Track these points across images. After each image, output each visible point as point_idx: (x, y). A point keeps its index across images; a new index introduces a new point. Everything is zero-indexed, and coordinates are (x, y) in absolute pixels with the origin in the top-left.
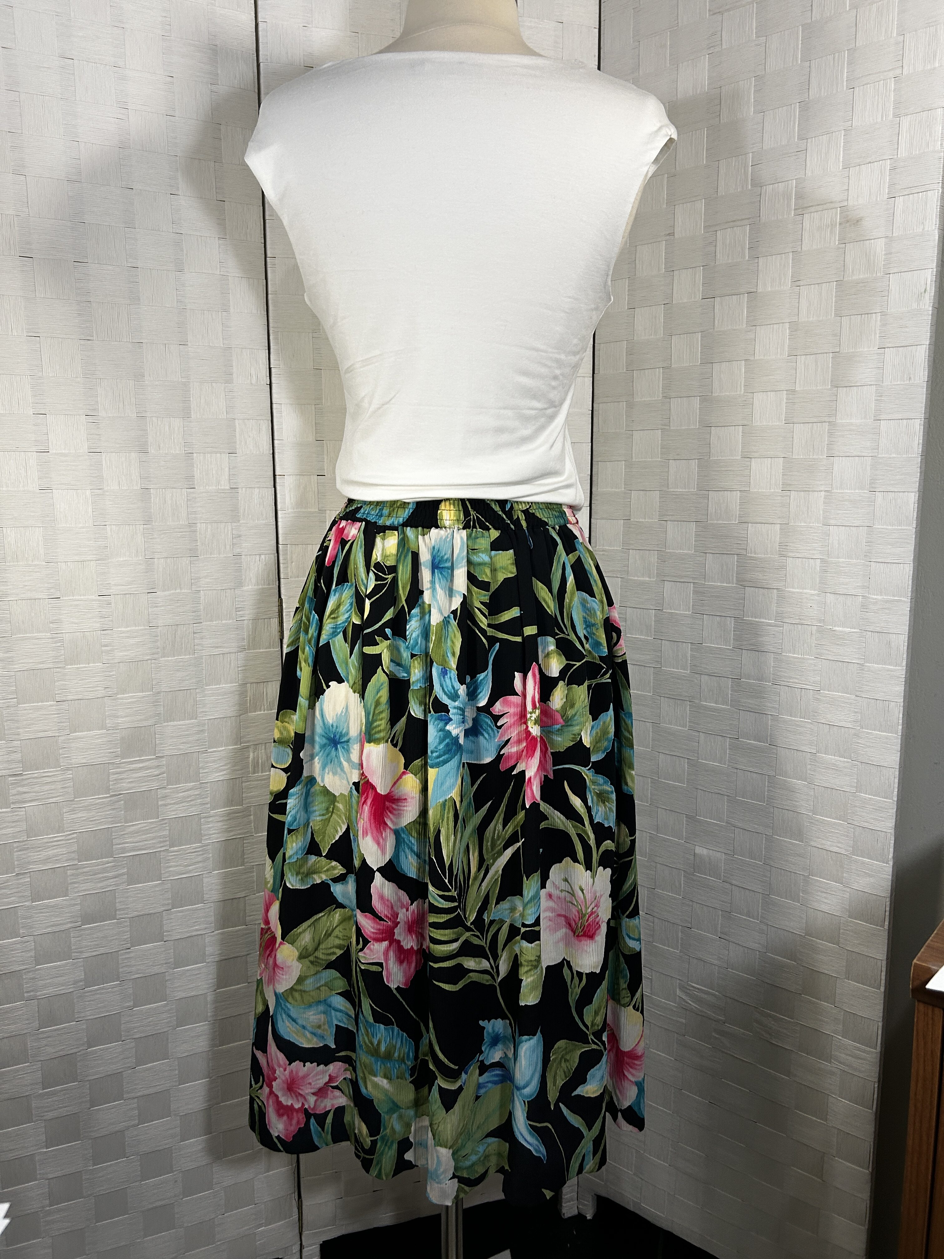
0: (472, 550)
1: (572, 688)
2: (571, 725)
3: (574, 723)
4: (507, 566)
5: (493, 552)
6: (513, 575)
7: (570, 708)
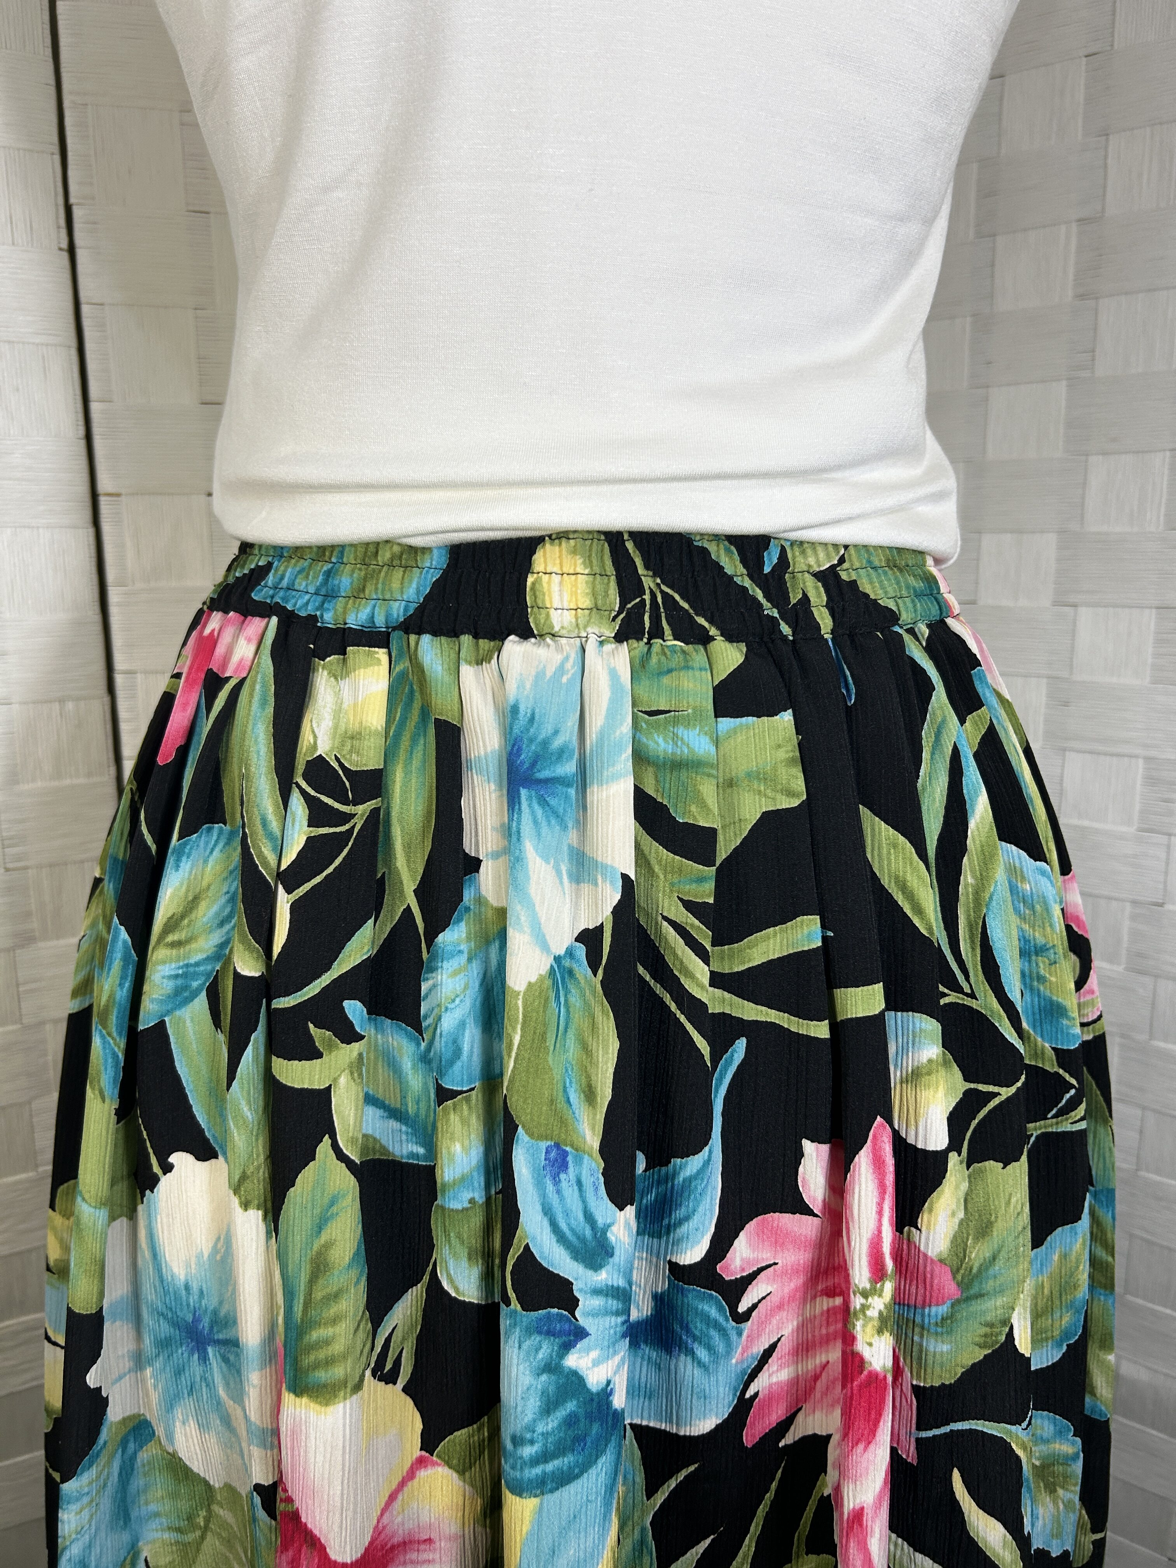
0: (651, 713)
1: (981, 1171)
2: (980, 1295)
3: (990, 1285)
4: (775, 768)
5: (726, 723)
6: (795, 803)
7: (977, 1239)
